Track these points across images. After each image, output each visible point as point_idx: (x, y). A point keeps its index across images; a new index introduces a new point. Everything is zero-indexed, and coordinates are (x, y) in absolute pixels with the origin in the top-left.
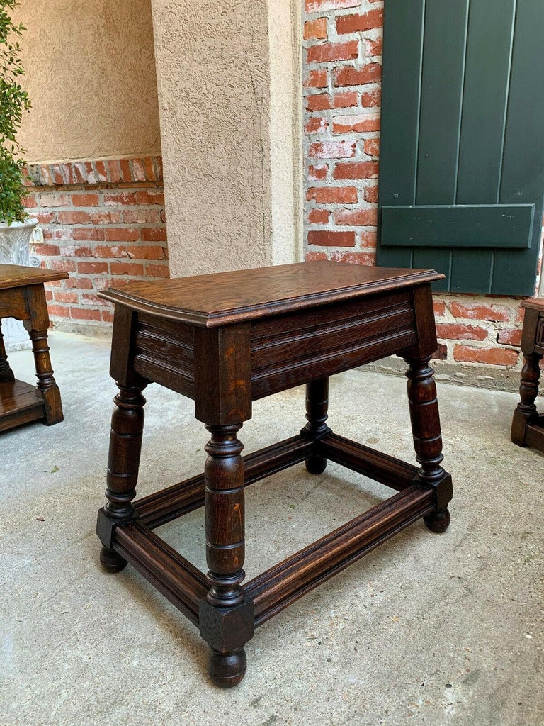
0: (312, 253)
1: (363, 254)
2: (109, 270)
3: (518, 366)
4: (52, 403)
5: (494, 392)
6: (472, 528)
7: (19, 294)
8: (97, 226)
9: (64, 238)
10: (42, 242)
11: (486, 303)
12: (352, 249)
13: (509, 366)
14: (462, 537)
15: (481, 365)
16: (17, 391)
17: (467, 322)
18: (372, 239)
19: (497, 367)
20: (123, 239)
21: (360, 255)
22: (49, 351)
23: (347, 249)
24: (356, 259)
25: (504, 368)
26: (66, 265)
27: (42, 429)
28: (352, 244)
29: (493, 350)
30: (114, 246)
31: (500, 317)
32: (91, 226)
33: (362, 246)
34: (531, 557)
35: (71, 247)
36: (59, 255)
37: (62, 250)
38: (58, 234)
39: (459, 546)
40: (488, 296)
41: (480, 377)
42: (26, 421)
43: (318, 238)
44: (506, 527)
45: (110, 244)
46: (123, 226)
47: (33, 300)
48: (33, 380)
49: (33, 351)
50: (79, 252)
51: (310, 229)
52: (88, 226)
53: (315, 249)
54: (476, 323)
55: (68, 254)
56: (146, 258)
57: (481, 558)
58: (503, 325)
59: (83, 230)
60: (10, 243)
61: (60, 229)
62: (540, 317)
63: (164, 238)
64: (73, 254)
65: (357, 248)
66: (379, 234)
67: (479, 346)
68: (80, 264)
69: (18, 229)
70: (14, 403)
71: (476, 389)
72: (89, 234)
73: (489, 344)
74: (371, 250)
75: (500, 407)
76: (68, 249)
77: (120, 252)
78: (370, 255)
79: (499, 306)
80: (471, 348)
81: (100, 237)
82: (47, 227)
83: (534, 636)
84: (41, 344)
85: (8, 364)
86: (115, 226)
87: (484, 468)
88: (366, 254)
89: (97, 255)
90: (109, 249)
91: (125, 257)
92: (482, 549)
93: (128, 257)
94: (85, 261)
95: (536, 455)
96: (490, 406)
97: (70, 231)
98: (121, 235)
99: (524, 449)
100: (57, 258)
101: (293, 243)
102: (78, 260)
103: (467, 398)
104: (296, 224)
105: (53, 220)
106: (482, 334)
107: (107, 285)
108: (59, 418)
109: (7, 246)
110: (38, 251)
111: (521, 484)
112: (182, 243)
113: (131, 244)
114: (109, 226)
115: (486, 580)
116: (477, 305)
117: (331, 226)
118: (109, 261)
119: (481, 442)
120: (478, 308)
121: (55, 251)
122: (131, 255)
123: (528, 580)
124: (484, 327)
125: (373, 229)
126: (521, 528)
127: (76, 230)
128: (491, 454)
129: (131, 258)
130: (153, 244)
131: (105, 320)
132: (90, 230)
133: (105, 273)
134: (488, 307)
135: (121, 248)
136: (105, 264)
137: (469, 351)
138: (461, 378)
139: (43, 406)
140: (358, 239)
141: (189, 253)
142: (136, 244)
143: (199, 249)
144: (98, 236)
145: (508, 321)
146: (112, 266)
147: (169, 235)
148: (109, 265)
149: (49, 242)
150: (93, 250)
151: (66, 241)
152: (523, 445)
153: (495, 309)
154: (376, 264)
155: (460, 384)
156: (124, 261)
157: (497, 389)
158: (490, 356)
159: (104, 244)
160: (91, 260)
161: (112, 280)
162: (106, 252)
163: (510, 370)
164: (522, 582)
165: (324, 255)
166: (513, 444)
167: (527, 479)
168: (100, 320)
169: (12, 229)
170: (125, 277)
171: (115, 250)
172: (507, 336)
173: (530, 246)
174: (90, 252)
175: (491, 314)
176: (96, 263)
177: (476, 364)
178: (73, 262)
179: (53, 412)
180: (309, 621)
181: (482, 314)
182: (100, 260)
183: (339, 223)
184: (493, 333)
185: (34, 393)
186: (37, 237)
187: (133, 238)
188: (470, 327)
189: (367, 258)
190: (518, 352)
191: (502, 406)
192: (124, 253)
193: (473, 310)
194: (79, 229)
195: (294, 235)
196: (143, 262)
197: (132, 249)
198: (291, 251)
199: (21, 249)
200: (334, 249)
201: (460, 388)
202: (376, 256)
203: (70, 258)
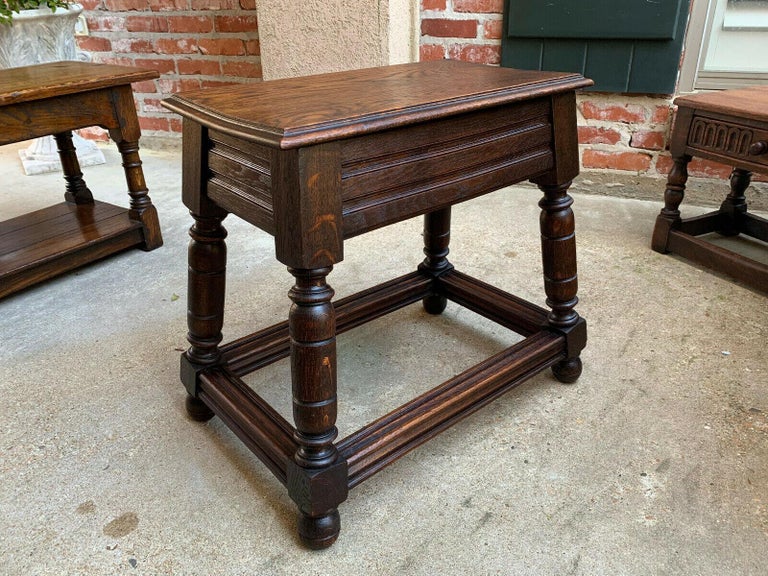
0: (426, 46)
1: (485, 47)
2: (177, 70)
3: (650, 171)
4: (150, 226)
5: (623, 200)
6: (632, 333)
7: (105, 97)
8: (158, 14)
9: (115, 28)
10: (87, 34)
11: (620, 103)
12: (474, 41)
13: (641, 171)
14: (624, 343)
15: (611, 171)
17: (598, 124)
18: (496, 29)
19: (628, 173)
20: (192, 30)
21: (483, 48)
22: (142, 165)
23: (468, 40)
24: (477, 53)
25: (635, 173)
26: (121, 63)
27: (140, 255)
28: (473, 35)
29: (625, 155)
30: (181, 39)
31: (635, 118)
32: (150, 13)
33: (485, 37)
34: (694, 357)
35: (125, 41)
36: (111, 50)
37: (114, 44)
38: (107, 24)
39: (624, 351)
40: (623, 94)
41: (609, 185)
42: (122, 247)
43: (432, 28)
44: (665, 331)
45: (175, 36)
46: (191, 13)
47: (121, 104)
48: (125, 201)
49: (124, 165)
50: (136, 47)
51: (424, 17)
52: (145, 14)
53: (431, 40)
54: (608, 125)
55: (121, 49)
56: (222, 54)
57: (647, 361)
58: (637, 127)
59: (140, 18)
60: (53, 34)
61: (108, 17)
62: (694, 116)
63: (254, 26)
64: (128, 50)
65: (479, 40)
66: (505, 22)
67: (610, 150)
68: (138, 61)
69: (62, 17)
71: (604, 198)
72: (148, 23)
73: (621, 148)
74: (495, 42)
75: (633, 215)
76: (121, 43)
77: (189, 47)
78: (494, 48)
79: (634, 106)
80: (601, 153)
81: (163, 28)
82: (91, 14)
83: (712, 427)
84: (133, 158)
85: (84, 183)
86: (181, 14)
87: (631, 276)
88: (489, 46)
89: (160, 51)
90: (174, 42)
91: (196, 52)
92: (647, 353)
93: (199, 53)
94: (144, 58)
95: (679, 262)
96: (622, 215)
97: (122, 20)
98: (190, 25)
99: (666, 256)
100: (107, 56)
101: (408, 33)
102: (136, 56)
103: (597, 207)
104: (412, 10)
105: (99, 6)
106: (614, 137)
107: (174, 89)
108: (158, 243)
109: (50, 38)
110: (82, 46)
111: (670, 290)
112: (278, 33)
113: (202, 36)
114: (174, 14)
115: (656, 380)
116: (610, 105)
117: (449, 13)
118: (176, 58)
119: (621, 252)
120: (612, 109)
121: (105, 45)
122: (204, 49)
123: (696, 379)
124: (617, 130)
125: (497, 17)
126: (679, 331)
127: (130, 18)
128: (634, 262)
129: (203, 54)
130: (231, 35)
131: (174, 130)
132: (148, 18)
133: (171, 72)
134: (624, 107)
135: (191, 42)
136: (171, 61)
137: (600, 156)
138: (589, 185)
139: (141, 229)
140: (480, 28)
141: (286, 46)
142: (209, 36)
143: (298, 41)
144: (159, 26)
145: (643, 122)
146: (179, 64)
147: (260, 24)
148: (176, 63)
149: (96, 34)
150: (154, 44)
151: (118, 33)
152: (666, 252)
153: (631, 109)
154: (501, 61)
155: (587, 192)
156: (197, 57)
157: (626, 197)
158: (621, 162)
159: (168, 36)
160: (153, 56)
161: (181, 81)
162: (172, 46)
163: (642, 175)
164: (690, 380)
165: (440, 49)
166: (653, 252)
167: (675, 285)
168: (168, 130)
169: (55, 17)
170: (197, 77)
171: (182, 44)
172: (640, 139)
173: (674, 37)
174: (151, 47)
175: (626, 115)
176: (159, 61)
177: (606, 171)
178: (130, 60)
179: (152, 237)
180: (496, 429)
181: (616, 114)
182: (164, 57)
183: (458, 9)
184: (626, 136)
185: (127, 215)
186: (81, 28)
187: (204, 28)
188: (602, 129)
189: (490, 51)
190: (651, 156)
191: (637, 214)
192: (194, 48)
193: (607, 110)
194: (134, 17)
195: (409, 24)
196: (219, 58)
197: (204, 43)
198: (406, 41)
199: (67, 43)
200: (453, 41)
201: (587, 197)
202: (501, 50)
203: (124, 55)
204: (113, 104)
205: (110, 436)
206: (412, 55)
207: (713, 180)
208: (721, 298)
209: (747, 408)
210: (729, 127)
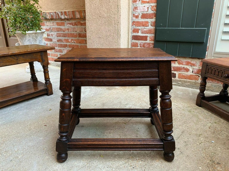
0: (133, 43)
1: (150, 43)
2: (68, 47)
3: (199, 81)
4: (49, 88)
5: (191, 89)
6: (183, 132)
7: (39, 54)
8: (64, 32)
9: (54, 36)
10: (47, 37)
11: (189, 60)
13: (196, 81)
14: (179, 135)
15: (187, 80)
16: (38, 85)
17: (183, 66)
18: (153, 38)
19: (192, 81)
20: (72, 37)
21: (149, 44)
22: (49, 72)
23: (145, 41)
24: (147, 45)
25: (194, 81)
26: (54, 45)
27: (46, 97)
28: (146, 40)
29: (191, 75)
30: (69, 39)
31: (194, 65)
32: (62, 32)
33: (150, 41)
34: (202, 142)
37: (53, 40)
38: (52, 35)
39: (178, 138)
40: (190, 58)
41: (186, 84)
42: (41, 94)
43: (135, 38)
44: (194, 132)
45: (68, 38)
46: (72, 33)
47: (44, 56)
48: (44, 81)
49: (44, 72)
50: (58, 41)
51: (133, 35)
52: (61, 32)
53: (134, 41)
54: (186, 67)
55: (55, 41)
56: (80, 43)
57: (185, 142)
58: (194, 67)
59: (60, 33)
60: (36, 37)
61: (52, 33)
62: (207, 65)
63: (86, 37)
64: (56, 41)
65: (148, 41)
66: (155, 37)
67: (186, 74)
68: (59, 44)
69: (39, 33)
70: (37, 88)
71: (185, 88)
72: (62, 35)
73: (190, 73)
74: (153, 42)
75: (193, 94)
76: (55, 40)
77: (71, 41)
78: (152, 44)
79: (193, 61)
80: (184, 75)
81: (65, 36)
82: (48, 32)
83: (202, 168)
84: (46, 70)
85: (36, 76)
86: (70, 33)
87: (187, 113)
89: (64, 42)
90: (68, 40)
92: (186, 139)
93: (74, 43)
95: (204, 110)
96: (189, 93)
97: (56, 34)
98: (72, 35)
99: (200, 108)
100: (51, 43)
101: (127, 39)
103: (182, 90)
104: (128, 33)
105: (50, 30)
106: (187, 70)
107: (67, 51)
108: (52, 94)
109: (35, 38)
110: (45, 40)
111: (199, 119)
112: (91, 38)
113: (75, 38)
114: (68, 33)
115: (187, 149)
116: (186, 61)
117: (140, 34)
118: (68, 44)
119: (186, 105)
120: (187, 62)
121: (51, 40)
122: (75, 42)
123: (200, 150)
124: (188, 68)
125: (153, 35)
126: (198, 133)
127: (57, 33)
128: (189, 109)
130: (82, 38)
132: (62, 34)
133: (66, 47)
134: (190, 61)
135: (72, 40)
136: (67, 45)
137: (183, 75)
138: (180, 84)
139: (47, 89)
140: (148, 38)
141: (94, 42)
142: (77, 38)
143: (97, 40)
144: (64, 36)
145: (196, 66)
147: (87, 36)
149: (49, 37)
150: (63, 40)
151: (54, 37)
152: (200, 106)
153: (192, 62)
154: (154, 47)
155: (180, 86)
156: (73, 44)
157: (192, 88)
158: (190, 77)
159: (66, 38)
160: (62, 43)
161: (69, 50)
162: (67, 41)
163: (196, 82)
164: (199, 150)
165: (137, 44)
166: (196, 106)
167: (201, 117)
169: (37, 33)
171: (70, 40)
172: (196, 71)
173: (205, 42)
175: (191, 64)
176: (64, 44)
177: (185, 80)
178: (57, 44)
179: (50, 92)
180: (130, 161)
181: (188, 63)
183: (142, 33)
184: (191, 70)
185: (44, 86)
186: (45, 36)
187: (75, 36)
188: (184, 68)
189: (151, 44)
190: (199, 76)
191: (193, 93)
192: (73, 41)
193: (185, 62)
194: (59, 33)
195: (127, 37)
196: (79, 44)
197: (75, 40)
198: (126, 41)
199: (40, 39)
200: (141, 41)
201: (180, 87)
202: (154, 44)
203: (55, 43)
204: (41, 56)
205: (16, 151)
206: (128, 45)
207: (219, 85)
208: (215, 123)
209: (216, 162)
210: (214, 68)
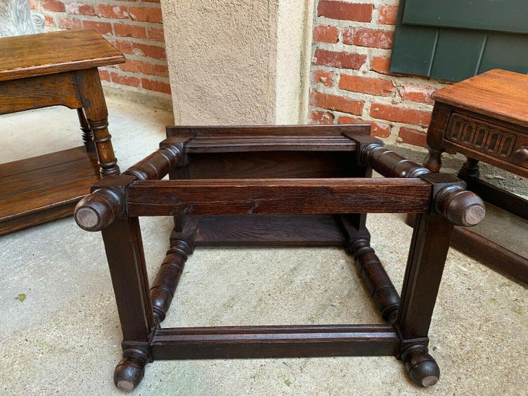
0: (321, 27)
1: (379, 31)
2: (113, 32)
12: (367, 25)
18: (391, 15)
21: (376, 33)
23: (362, 24)
24: (370, 37)
26: (73, 23)
28: (367, 18)
30: (115, 6)
33: (379, 22)
35: (74, 4)
36: (65, 11)
37: (67, 6)
43: (328, 9)
45: (111, 3)
50: (83, 10)
53: (326, 21)
55: (72, 11)
56: (147, 21)
64: (77, 12)
65: (373, 25)
66: (402, 8)
68: (84, 22)
74: (389, 28)
76: (72, 6)
77: (122, 13)
78: (387, 34)
84: (101, 134)
88: (382, 31)
89: (100, 15)
90: (111, 8)
91: (127, 18)
93: (130, 19)
94: (89, 20)
100: (63, 16)
101: (301, 17)
102: (83, 18)
112: (177, 12)
113: (131, 4)
118: (113, 21)
121: (60, 7)
122: (133, 16)
125: (393, 2)
129: (133, 20)
130: (154, 5)
131: (114, 81)
133: (109, 34)
135: (123, 9)
136: (109, 25)
140: (375, 13)
142: (137, 4)
143: (195, 20)
146: (115, 27)
148: (112, 26)
150: (96, 9)
154: (393, 47)
156: (128, 22)
159: (106, 2)
160: (95, 19)
161: (117, 42)
162: (109, 11)
165: (334, 31)
168: (109, 81)
170: (129, 39)
171: (116, 10)
174: (94, 11)
176: (100, 23)
178: (79, 21)
182: (103, 20)
189: (383, 36)
192: (126, 14)
195: (302, 7)
196: (145, 25)
197: (132, 10)
200: (347, 23)
202: (393, 36)
203: (75, 16)
206: (305, 37)
